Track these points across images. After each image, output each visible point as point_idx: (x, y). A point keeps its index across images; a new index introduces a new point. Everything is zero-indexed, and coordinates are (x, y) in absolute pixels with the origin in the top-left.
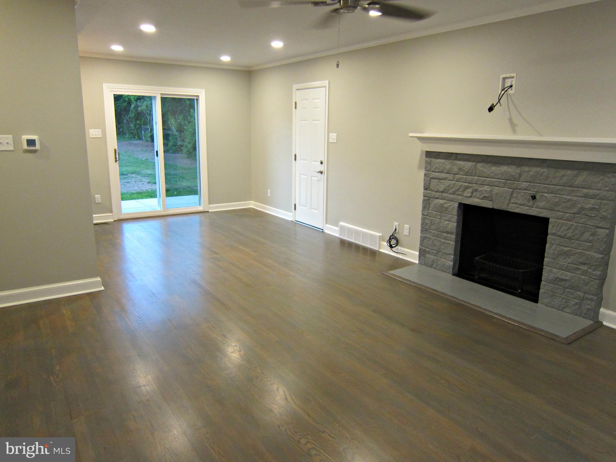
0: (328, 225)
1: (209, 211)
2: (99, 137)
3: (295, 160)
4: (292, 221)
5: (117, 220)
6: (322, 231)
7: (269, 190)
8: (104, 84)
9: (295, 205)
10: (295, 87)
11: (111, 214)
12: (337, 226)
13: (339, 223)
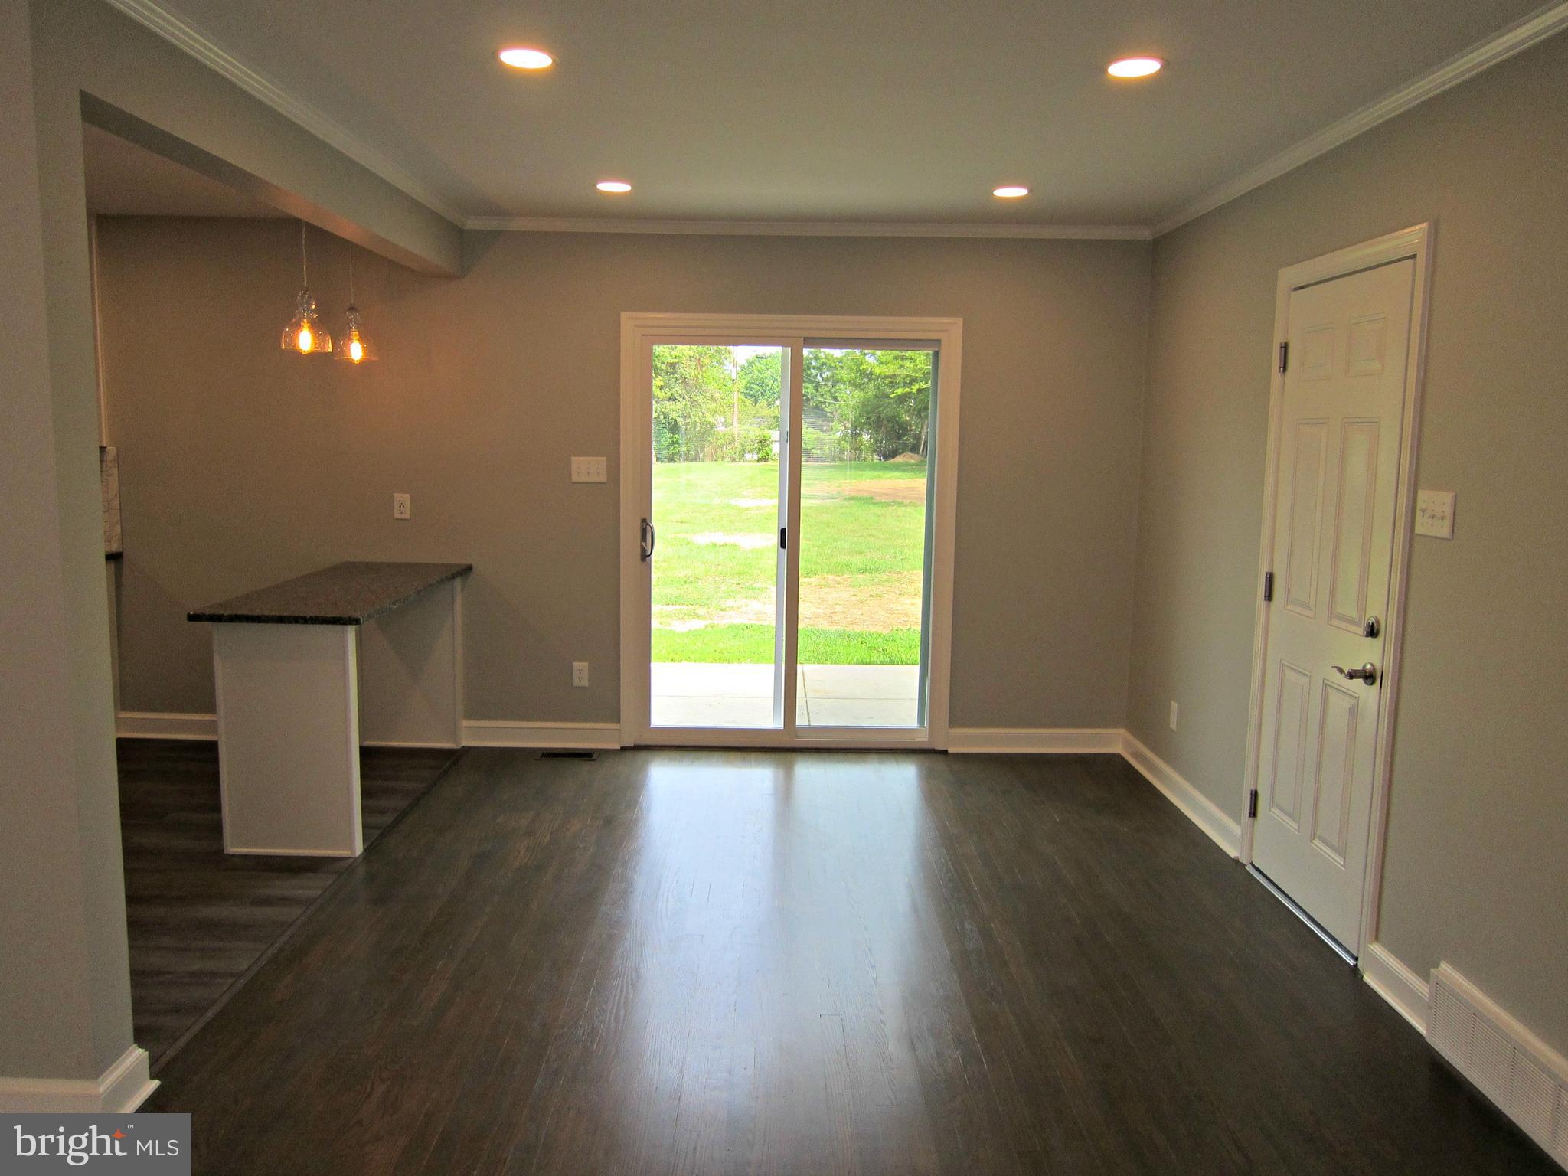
0: (1377, 949)
1: (950, 750)
2: (597, 479)
3: (1269, 596)
4: (1236, 861)
5: (632, 745)
6: (1352, 962)
7: (1174, 705)
8: (624, 316)
9: (1255, 795)
10: (1288, 276)
11: (613, 726)
12: (1425, 976)
13: (1437, 965)
